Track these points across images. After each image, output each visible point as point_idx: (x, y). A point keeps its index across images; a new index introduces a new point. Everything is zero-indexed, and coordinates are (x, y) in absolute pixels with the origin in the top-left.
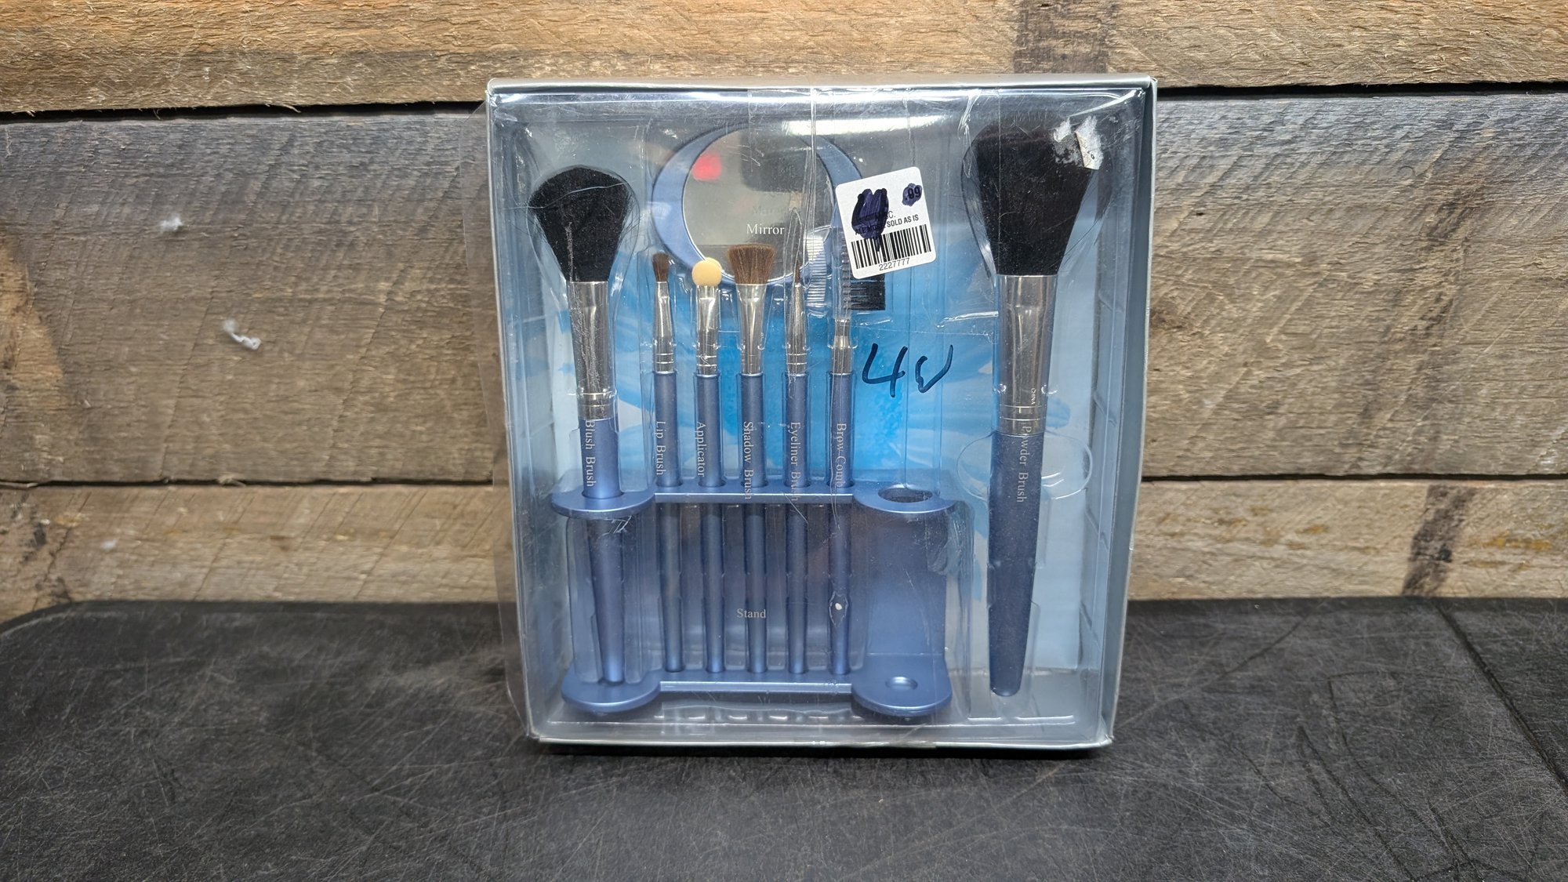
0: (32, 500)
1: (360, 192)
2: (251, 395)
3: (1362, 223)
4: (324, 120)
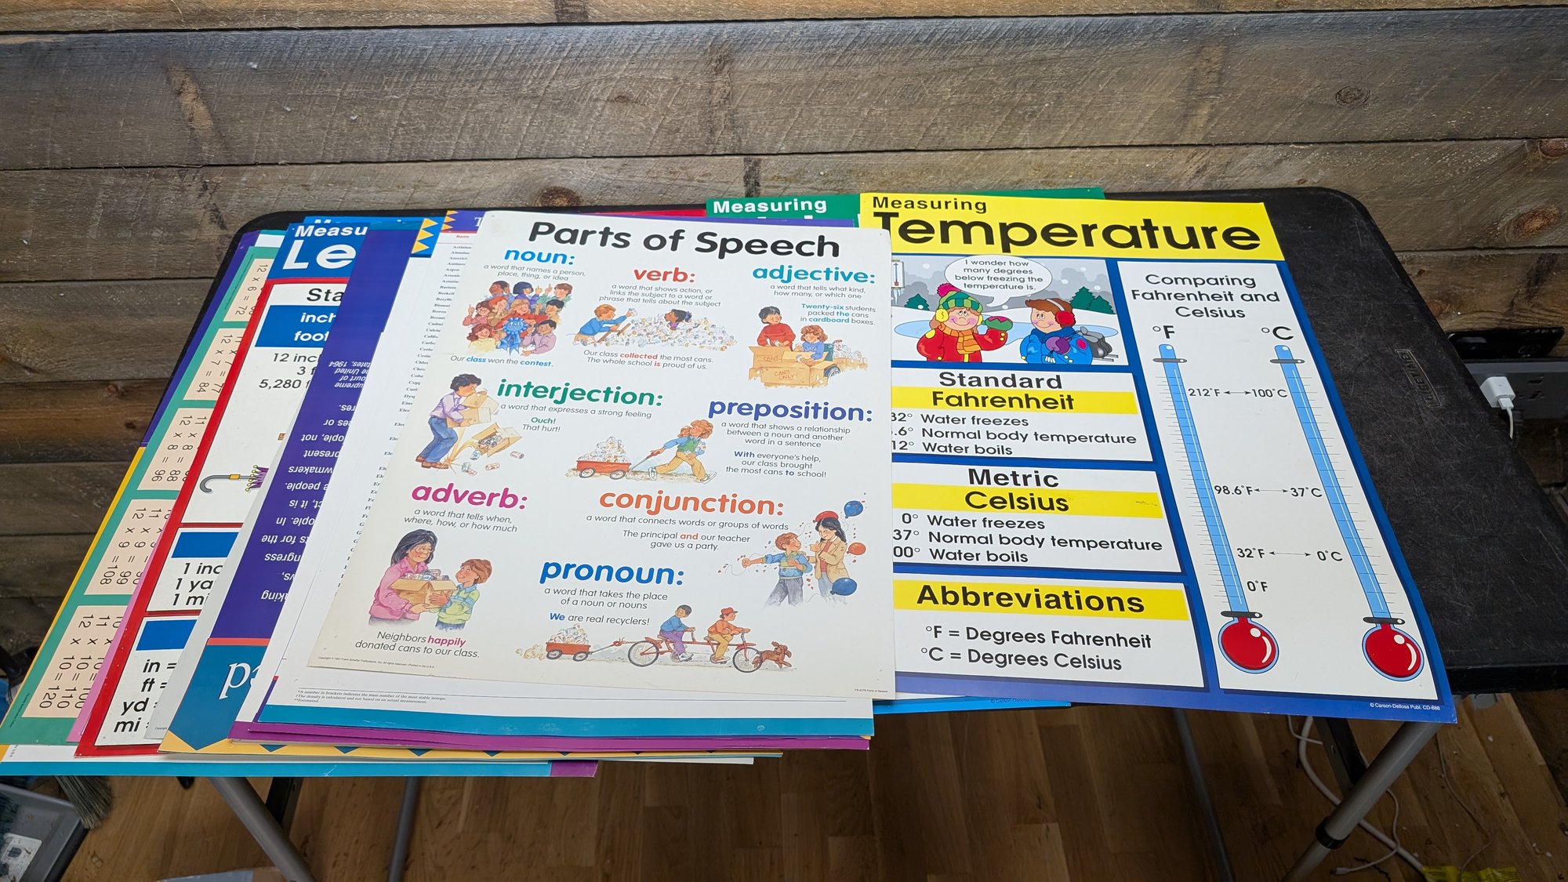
1: (326, 57)
2: (290, 130)
3: (691, 66)
4: (310, 32)
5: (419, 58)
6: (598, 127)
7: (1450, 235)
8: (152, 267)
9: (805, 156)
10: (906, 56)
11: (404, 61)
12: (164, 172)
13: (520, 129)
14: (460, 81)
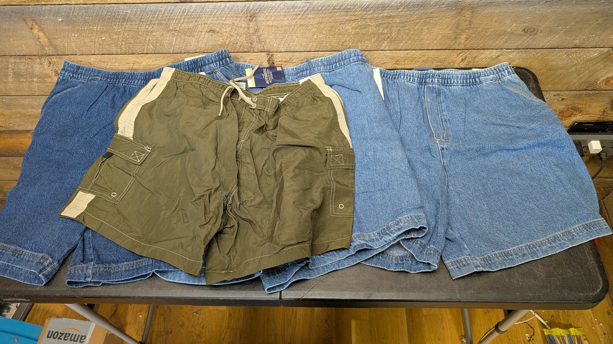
0: (47, 57)
1: (87, 15)
2: (79, 43)
3: (239, 18)
4: (79, 5)
5: (126, 15)
6: (204, 42)
7: (576, 85)
8: (36, 91)
9: (292, 53)
10: (331, 15)
11: (120, 17)
12: (33, 57)
13: (172, 42)
14: (144, 24)
